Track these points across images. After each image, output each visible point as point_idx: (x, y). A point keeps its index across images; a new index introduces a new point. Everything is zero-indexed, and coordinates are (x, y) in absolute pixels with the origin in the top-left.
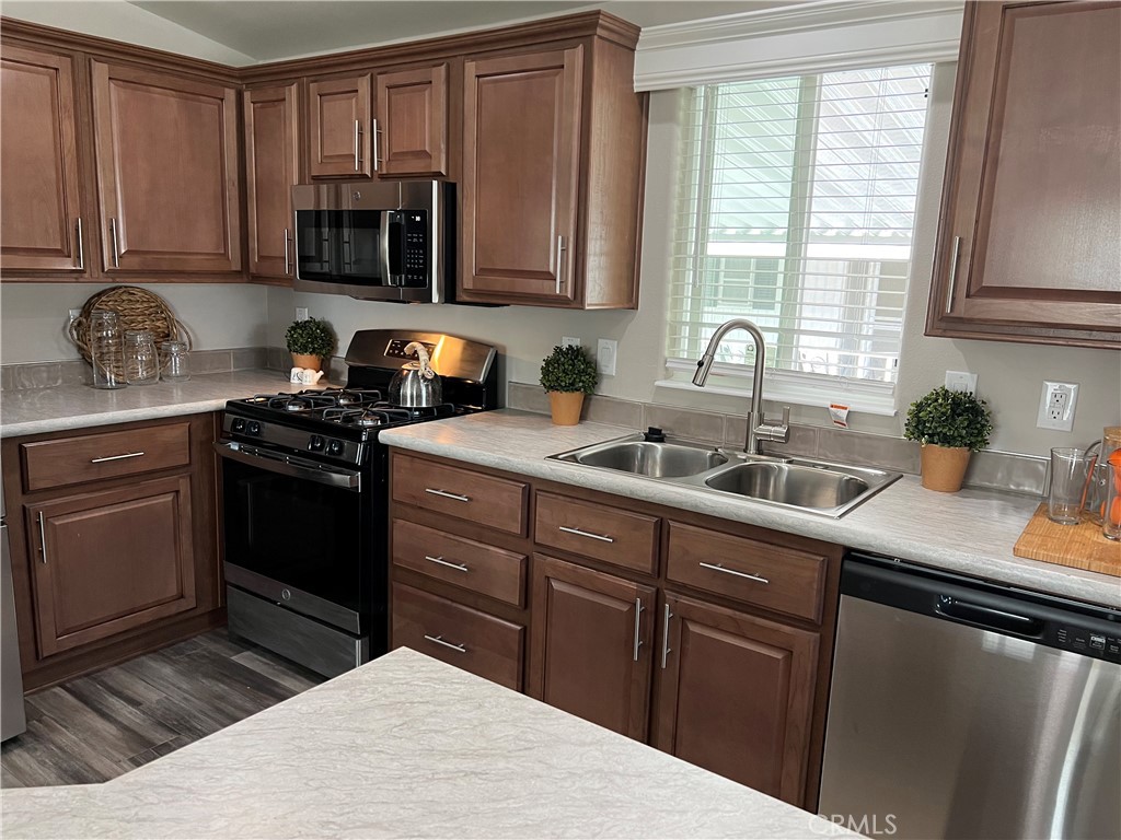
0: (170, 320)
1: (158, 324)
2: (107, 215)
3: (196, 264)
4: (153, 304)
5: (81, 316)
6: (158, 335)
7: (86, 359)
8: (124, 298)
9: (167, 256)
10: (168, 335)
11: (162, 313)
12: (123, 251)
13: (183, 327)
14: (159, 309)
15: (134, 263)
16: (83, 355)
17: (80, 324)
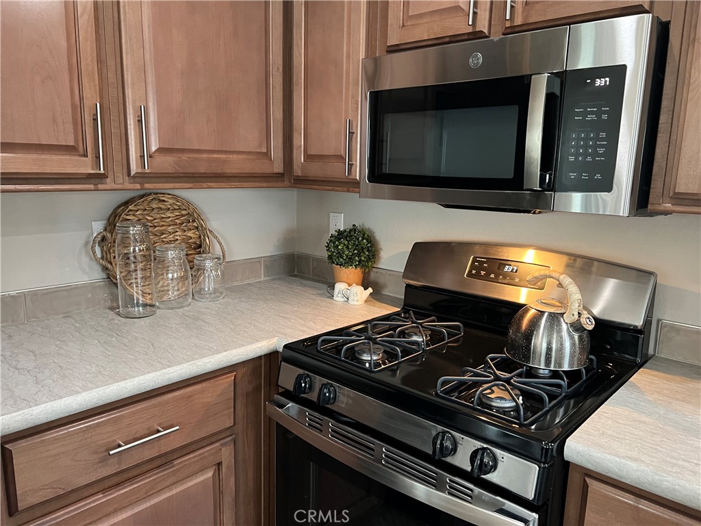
0: (202, 231)
1: (190, 234)
2: (134, 101)
3: (236, 164)
4: (184, 212)
5: (105, 230)
6: (189, 247)
7: (110, 279)
8: (154, 206)
9: (205, 156)
10: (200, 246)
11: (194, 221)
12: (154, 149)
13: (216, 237)
14: (191, 217)
15: (166, 163)
16: (108, 274)
17: (104, 239)
